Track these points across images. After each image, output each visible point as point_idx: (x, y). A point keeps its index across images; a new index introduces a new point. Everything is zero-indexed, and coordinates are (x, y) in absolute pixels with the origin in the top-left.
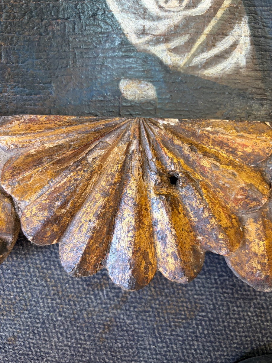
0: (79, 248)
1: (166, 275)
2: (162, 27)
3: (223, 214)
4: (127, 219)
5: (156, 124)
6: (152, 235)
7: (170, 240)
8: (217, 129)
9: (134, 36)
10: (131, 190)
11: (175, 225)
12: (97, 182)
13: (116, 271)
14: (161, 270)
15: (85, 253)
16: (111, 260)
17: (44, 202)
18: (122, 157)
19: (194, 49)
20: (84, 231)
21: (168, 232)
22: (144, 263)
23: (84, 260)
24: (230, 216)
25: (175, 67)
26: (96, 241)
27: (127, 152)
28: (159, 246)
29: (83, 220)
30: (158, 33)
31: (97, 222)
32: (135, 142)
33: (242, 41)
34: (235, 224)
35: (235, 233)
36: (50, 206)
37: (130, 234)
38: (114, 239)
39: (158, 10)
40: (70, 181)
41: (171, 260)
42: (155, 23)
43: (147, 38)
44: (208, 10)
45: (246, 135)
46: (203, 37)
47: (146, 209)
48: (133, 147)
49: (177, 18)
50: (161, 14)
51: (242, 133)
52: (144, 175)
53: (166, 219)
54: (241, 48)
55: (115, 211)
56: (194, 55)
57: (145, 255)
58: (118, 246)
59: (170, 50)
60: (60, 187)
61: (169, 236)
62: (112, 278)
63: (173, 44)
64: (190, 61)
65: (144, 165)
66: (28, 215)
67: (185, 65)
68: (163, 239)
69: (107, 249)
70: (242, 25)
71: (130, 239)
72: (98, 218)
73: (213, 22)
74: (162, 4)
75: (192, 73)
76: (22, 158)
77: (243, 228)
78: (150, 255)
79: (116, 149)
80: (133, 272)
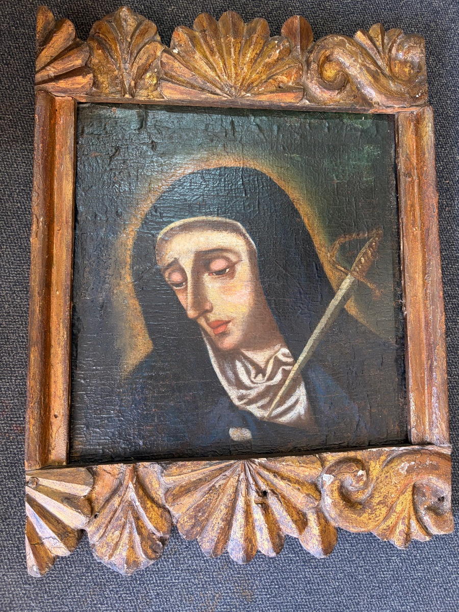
0: (213, 540)
1: (263, 552)
2: (253, 393)
3: (294, 512)
4: (239, 521)
5: (254, 462)
6: (254, 528)
7: (265, 531)
8: (288, 463)
9: (237, 400)
10: (241, 503)
11: (267, 521)
12: (221, 499)
13: (234, 552)
14: (260, 549)
15: (216, 543)
16: (231, 545)
17: (191, 513)
18: (235, 484)
19: (273, 406)
20: (215, 529)
21: (263, 526)
22: (250, 545)
23: (216, 548)
24: (298, 513)
25: (263, 418)
26: (222, 535)
27: (238, 481)
28: (258, 534)
29: (214, 522)
30: (250, 397)
31: (223, 523)
32: (243, 474)
33: (301, 399)
34: (302, 517)
35: (302, 523)
36: (195, 516)
37: (242, 529)
38: (232, 532)
39: (250, 383)
40: (206, 500)
41: (266, 543)
42: (249, 391)
43: (245, 401)
44: (280, 381)
45: (305, 465)
46: (278, 398)
47: (250, 513)
48: (241, 477)
49: (261, 388)
50: (252, 385)
51: (303, 465)
52: (248, 493)
53: (262, 518)
54: (301, 403)
55: (232, 516)
56: (273, 410)
57: (251, 541)
58: (235, 537)
59: (258, 407)
60: (200, 504)
61: (264, 528)
62: (232, 557)
63: (260, 404)
64: (271, 413)
65: (248, 487)
66: (182, 522)
67: (268, 416)
68: (261, 530)
69: (228, 539)
70: (301, 388)
71: (242, 532)
72: (223, 521)
73: (283, 389)
74: (253, 379)
75: (272, 421)
76: (178, 488)
77: (306, 519)
78: (253, 540)
79: (232, 479)
80: (244, 552)
